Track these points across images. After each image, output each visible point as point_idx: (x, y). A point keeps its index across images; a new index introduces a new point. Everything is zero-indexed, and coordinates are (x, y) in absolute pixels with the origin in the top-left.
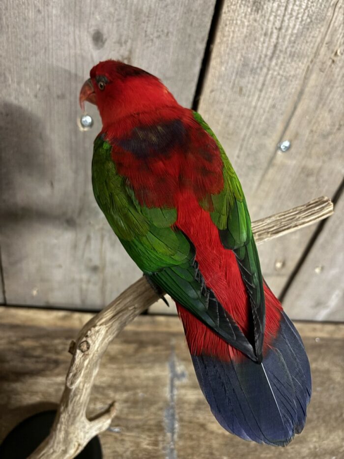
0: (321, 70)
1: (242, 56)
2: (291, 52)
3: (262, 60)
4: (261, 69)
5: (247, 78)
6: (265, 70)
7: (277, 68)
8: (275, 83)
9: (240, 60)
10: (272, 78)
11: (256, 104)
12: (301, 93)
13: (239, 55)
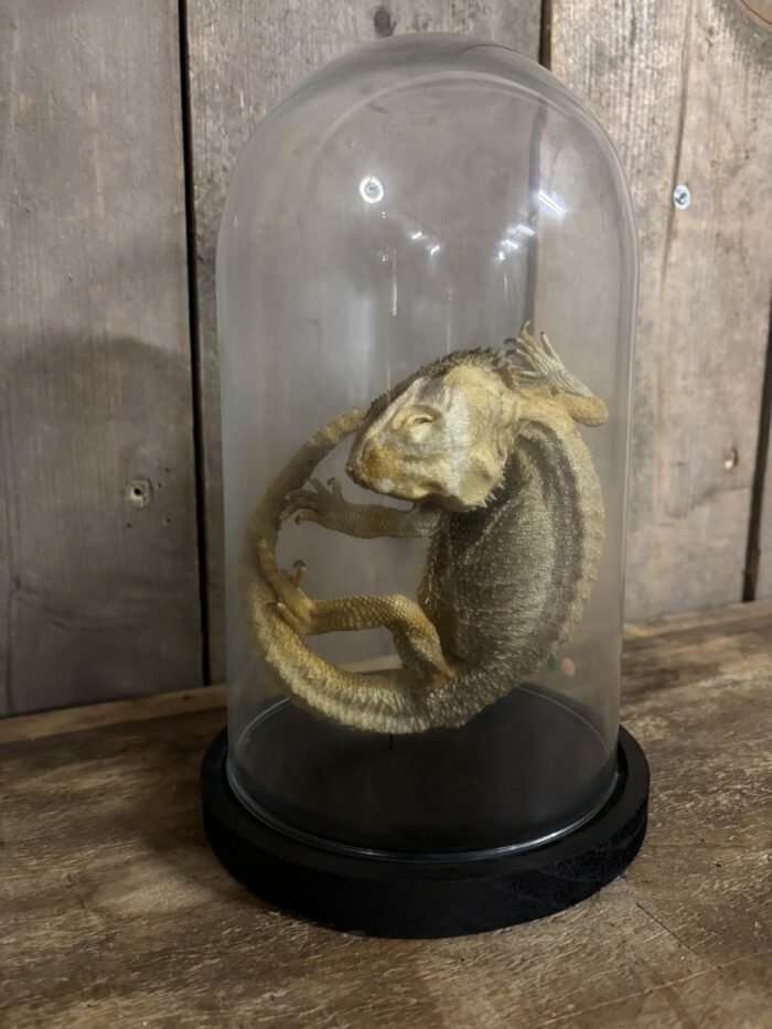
0: (701, 58)
1: (592, 39)
2: (654, 31)
3: (620, 45)
4: (623, 59)
5: (606, 76)
6: (628, 62)
7: (642, 57)
8: (645, 81)
9: (591, 46)
10: (639, 72)
11: (628, 117)
12: (684, 97)
13: (588, 38)
